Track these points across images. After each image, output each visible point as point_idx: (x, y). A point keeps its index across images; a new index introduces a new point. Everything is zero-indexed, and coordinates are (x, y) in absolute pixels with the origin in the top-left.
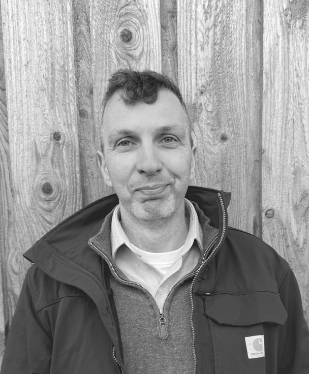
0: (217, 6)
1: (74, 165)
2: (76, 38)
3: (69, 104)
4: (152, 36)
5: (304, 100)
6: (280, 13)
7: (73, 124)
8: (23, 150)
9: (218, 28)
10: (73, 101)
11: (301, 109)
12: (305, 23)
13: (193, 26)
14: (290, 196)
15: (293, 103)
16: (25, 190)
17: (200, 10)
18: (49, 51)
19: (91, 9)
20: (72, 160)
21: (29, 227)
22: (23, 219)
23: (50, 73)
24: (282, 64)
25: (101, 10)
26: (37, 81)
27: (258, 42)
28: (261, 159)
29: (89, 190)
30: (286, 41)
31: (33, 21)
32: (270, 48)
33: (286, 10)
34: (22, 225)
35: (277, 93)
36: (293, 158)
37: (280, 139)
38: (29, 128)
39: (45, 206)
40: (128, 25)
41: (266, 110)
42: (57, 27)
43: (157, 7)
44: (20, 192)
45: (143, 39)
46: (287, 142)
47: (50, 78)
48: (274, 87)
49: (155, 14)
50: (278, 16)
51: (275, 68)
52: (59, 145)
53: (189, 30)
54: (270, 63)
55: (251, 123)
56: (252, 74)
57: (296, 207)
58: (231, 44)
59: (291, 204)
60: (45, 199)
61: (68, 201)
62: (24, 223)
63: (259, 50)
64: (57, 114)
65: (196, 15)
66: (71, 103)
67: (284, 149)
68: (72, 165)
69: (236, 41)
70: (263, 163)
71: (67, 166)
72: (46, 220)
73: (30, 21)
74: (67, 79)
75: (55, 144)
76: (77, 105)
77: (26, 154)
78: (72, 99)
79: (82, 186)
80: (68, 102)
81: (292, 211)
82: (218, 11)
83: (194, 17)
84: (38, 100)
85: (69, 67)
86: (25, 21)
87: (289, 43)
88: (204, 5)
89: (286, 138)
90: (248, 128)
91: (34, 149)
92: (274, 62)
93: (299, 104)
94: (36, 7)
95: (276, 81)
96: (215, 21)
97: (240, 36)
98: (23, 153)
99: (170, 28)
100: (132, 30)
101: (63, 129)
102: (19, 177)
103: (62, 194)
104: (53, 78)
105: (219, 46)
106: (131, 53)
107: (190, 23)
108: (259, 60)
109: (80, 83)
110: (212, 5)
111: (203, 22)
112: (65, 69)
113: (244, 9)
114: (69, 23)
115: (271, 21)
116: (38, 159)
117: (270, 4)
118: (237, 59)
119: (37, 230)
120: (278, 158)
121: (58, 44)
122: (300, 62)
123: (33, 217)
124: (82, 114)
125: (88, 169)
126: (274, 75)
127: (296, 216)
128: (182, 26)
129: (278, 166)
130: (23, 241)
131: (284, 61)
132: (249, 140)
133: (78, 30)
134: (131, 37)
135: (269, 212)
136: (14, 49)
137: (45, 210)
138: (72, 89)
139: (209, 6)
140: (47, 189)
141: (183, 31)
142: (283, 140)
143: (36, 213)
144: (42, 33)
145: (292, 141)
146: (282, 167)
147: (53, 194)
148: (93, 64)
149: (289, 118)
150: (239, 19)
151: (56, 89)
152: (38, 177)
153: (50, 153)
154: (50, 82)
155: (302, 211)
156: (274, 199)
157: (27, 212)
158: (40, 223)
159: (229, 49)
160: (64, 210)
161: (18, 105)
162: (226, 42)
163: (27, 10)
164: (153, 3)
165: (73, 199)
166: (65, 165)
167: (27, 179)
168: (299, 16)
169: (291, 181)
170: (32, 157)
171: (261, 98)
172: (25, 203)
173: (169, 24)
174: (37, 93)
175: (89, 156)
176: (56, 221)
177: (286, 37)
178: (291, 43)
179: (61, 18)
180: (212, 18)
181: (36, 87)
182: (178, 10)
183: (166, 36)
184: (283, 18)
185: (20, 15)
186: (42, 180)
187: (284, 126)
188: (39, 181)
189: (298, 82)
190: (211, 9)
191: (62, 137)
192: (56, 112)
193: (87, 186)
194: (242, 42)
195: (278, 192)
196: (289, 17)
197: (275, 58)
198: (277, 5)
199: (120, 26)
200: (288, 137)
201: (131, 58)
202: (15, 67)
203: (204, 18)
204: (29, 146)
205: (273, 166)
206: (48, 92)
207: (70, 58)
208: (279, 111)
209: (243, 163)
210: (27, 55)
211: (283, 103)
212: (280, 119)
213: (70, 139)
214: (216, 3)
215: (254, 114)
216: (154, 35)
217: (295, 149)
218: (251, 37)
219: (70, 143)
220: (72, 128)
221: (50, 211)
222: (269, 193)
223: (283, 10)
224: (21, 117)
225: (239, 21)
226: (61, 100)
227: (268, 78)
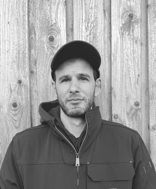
0: (91, 26)
1: (27, 94)
2: (30, 40)
3: (26, 68)
4: (63, 39)
5: (130, 66)
6: (119, 29)
7: (27, 76)
8: (5, 88)
9: (92, 35)
10: (27, 66)
11: (129, 70)
12: (130, 33)
13: (81, 35)
14: (125, 109)
15: (125, 67)
16: (5, 105)
17: (84, 28)
18: (18, 45)
19: (36, 28)
20: (26, 92)
21: (6, 122)
22: (4, 119)
23: (18, 54)
24: (120, 50)
25: (40, 28)
26: (12, 58)
27: (109, 42)
28: (111, 92)
29: (34, 106)
30: (122, 41)
31: (11, 33)
32: (115, 44)
33: (121, 27)
34: (3, 121)
35: (118, 63)
36: (126, 92)
37: (120, 83)
38: (8, 78)
39: (14, 112)
40: (52, 34)
41: (113, 70)
42: (21, 35)
43: (65, 26)
44: (3, 106)
45: (59, 40)
46: (123, 85)
47: (18, 57)
48: (117, 61)
49: (64, 29)
50: (118, 30)
51: (117, 52)
52: (21, 85)
53: (79, 36)
54: (115, 50)
55: (107, 76)
56: (107, 55)
57: (128, 114)
58: (97, 42)
59: (125, 112)
60: (14, 109)
61: (24, 110)
62: (4, 120)
63: (110, 45)
64: (20, 72)
65: (82, 30)
66: (27, 67)
67: (122, 87)
68: (26, 94)
69: (100, 41)
70: (112, 94)
71: (24, 95)
72: (14, 119)
73: (10, 33)
74: (25, 57)
75: (19, 85)
76: (29, 68)
77: (6, 89)
78: (27, 65)
79: (31, 104)
80: (25, 67)
81: (126, 116)
82: (91, 28)
83: (81, 30)
84: (12, 66)
85: (26, 52)
86: (8, 33)
87: (123, 41)
88: (85, 26)
89: (122, 82)
90: (105, 78)
91: (10, 87)
92: (116, 49)
93: (128, 68)
94: (13, 27)
95: (118, 58)
96: (90, 32)
97: (101, 39)
98: (5, 89)
99: (71, 36)
100: (54, 36)
101: (23, 78)
102: (3, 100)
103: (22, 108)
104: (19, 57)
105: (92, 43)
106: (53, 46)
107: (79, 33)
108: (110, 49)
109: (31, 59)
110: (89, 26)
111: (85, 32)
112: (24, 53)
113: (103, 27)
114: (26, 33)
115: (115, 32)
116: (11, 92)
117: (114, 25)
118: (100, 49)
119: (10, 124)
120: (119, 92)
121: (21, 42)
122: (128, 49)
123: (8, 117)
124: (32, 72)
125: (34, 96)
126: (116, 55)
127: (128, 118)
128: (76, 35)
129: (119, 95)
130: (3, 128)
131: (121, 49)
132: (106, 84)
133: (31, 37)
134: (53, 39)
135: (115, 116)
136: (3, 44)
137: (13, 114)
138: (27, 61)
139: (88, 26)
140: (15, 105)
141: (76, 36)
142: (121, 84)
143: (9, 116)
144: (15, 38)
145: (125, 84)
146: (121, 96)
147: (18, 107)
148: (37, 51)
149: (124, 74)
150: (101, 31)
151: (20, 61)
152: (11, 100)
153: (17, 89)
154: (17, 58)
155: (131, 116)
156: (118, 110)
157: (5, 115)
158: (11, 121)
159: (96, 44)
160: (22, 115)
161: (3, 68)
162: (95, 41)
163: (9, 28)
164: (63, 25)
165: (26, 109)
166: (23, 95)
167: (6, 101)
168: (127, 30)
169: (125, 102)
170: (8, 91)
171: (111, 65)
172: (5, 111)
173: (70, 34)
174: (12, 63)
175: (34, 91)
176: (18, 120)
177: (122, 39)
178: (124, 41)
179: (23, 31)
180: (89, 31)
181: (11, 61)
182: (74, 28)
183: (69, 39)
184: (120, 31)
185: (5, 30)
186: (13, 101)
187: (121, 77)
188: (12, 102)
189: (127, 58)
190: (88, 27)
191: (22, 82)
192: (20, 71)
193: (33, 104)
194: (102, 41)
195: (119, 107)
196: (123, 30)
197: (117, 48)
198: (117, 25)
199: (49, 35)
200: (123, 82)
201: (53, 48)
202: (2, 52)
203: (85, 31)
204: (8, 86)
205: (117, 95)
206: (17, 63)
207: (27, 48)
208: (119, 71)
209: (103, 94)
210: (8, 47)
211: (121, 68)
212: (119, 74)
213: (26, 83)
214: (91, 25)
215: (108, 72)
216: (63, 38)
217: (127, 88)
218: (106, 40)
219: (26, 85)
220: (26, 78)
221: (16, 115)
222: (115, 107)
223: (120, 27)
224: (4, 73)
225: (100, 32)
226: (22, 66)
227: (114, 57)
